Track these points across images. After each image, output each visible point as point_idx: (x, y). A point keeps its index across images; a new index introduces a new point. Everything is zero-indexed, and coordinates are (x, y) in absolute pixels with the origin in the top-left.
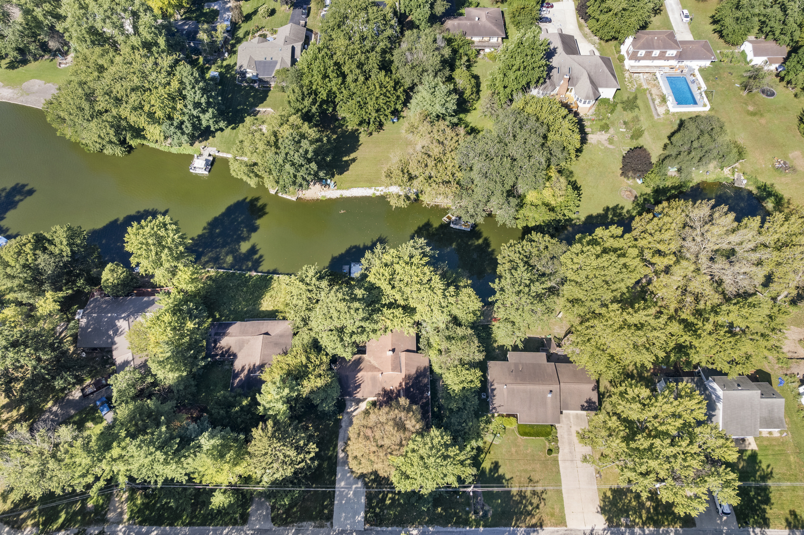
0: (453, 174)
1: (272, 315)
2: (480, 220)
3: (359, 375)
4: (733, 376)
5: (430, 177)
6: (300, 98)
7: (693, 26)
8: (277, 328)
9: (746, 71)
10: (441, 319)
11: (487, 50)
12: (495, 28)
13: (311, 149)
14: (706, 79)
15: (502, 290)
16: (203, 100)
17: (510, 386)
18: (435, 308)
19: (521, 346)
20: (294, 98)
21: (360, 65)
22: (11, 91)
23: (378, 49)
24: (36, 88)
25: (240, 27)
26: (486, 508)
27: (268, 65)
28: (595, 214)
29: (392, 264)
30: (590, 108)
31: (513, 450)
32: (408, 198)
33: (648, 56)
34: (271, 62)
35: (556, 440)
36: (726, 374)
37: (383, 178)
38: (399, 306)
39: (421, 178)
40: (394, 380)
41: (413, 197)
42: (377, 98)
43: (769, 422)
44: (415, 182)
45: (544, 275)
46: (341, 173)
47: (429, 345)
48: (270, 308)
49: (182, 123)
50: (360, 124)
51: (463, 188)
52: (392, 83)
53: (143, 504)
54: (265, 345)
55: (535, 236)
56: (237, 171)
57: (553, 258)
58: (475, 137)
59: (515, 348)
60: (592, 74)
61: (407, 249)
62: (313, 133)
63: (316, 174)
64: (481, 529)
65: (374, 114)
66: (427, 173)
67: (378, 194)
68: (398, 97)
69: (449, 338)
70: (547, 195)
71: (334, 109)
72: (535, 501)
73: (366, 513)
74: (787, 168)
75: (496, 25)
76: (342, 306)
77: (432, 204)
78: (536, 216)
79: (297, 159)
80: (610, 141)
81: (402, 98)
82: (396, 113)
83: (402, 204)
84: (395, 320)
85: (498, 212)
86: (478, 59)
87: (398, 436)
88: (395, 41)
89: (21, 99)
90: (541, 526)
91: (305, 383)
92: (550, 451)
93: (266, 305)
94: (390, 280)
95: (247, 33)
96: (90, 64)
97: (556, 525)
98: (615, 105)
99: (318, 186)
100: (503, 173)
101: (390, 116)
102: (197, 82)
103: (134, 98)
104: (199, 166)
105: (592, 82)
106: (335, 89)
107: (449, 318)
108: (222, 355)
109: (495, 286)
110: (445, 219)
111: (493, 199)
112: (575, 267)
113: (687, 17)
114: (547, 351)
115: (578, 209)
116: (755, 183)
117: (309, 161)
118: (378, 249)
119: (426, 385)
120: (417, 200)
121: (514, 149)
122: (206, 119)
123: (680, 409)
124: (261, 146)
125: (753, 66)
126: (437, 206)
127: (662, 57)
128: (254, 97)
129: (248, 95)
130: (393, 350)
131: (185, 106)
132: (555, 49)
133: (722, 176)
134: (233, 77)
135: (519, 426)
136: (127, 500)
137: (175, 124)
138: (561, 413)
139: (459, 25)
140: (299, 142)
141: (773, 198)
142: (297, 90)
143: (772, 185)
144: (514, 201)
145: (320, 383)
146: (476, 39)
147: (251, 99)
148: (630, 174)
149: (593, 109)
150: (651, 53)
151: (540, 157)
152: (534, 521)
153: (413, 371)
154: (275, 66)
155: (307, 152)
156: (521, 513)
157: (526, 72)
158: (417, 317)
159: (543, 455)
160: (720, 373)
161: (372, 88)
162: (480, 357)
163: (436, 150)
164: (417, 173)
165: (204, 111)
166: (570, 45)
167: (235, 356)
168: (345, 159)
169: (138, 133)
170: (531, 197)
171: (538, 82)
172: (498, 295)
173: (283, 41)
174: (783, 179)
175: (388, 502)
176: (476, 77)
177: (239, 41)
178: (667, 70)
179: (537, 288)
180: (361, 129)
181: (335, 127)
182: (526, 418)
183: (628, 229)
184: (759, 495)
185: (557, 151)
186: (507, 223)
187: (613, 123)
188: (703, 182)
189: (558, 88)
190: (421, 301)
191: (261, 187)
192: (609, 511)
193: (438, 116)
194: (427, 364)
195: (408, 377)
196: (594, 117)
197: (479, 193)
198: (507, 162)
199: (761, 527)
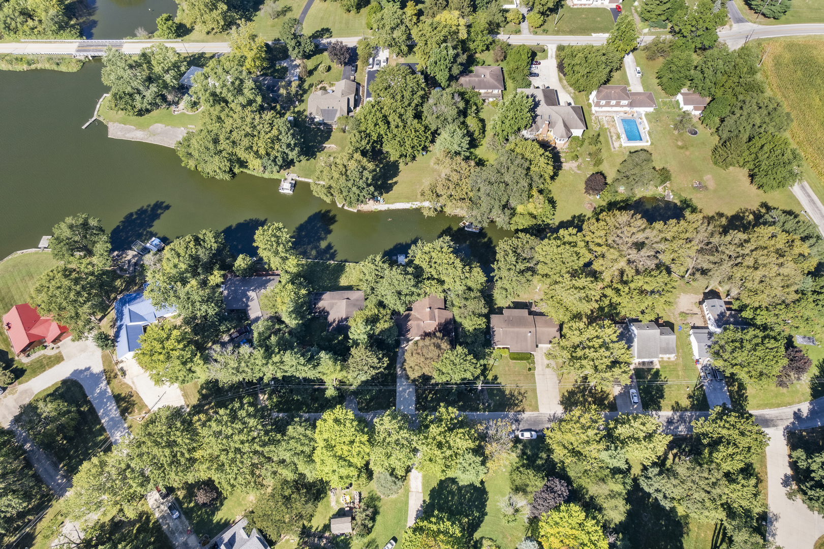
0: (467, 193)
1: (349, 288)
2: (485, 225)
3: (409, 323)
4: (645, 322)
5: (451, 196)
6: (359, 141)
7: (644, 81)
8: (354, 295)
9: (679, 116)
10: (460, 289)
11: (491, 100)
12: (496, 83)
13: (370, 177)
14: (649, 121)
15: (499, 268)
16: (292, 143)
17: (504, 329)
18: (457, 280)
19: (512, 305)
20: (355, 140)
21: (401, 116)
22: (142, 133)
23: (413, 105)
24: (159, 130)
25: (305, 81)
26: (490, 401)
27: (331, 112)
28: (565, 220)
29: (429, 252)
30: (565, 144)
31: (507, 369)
32: (436, 210)
33: (608, 105)
34: (333, 110)
35: (533, 363)
36: (641, 321)
37: (419, 196)
38: (434, 279)
39: (445, 197)
40: (431, 325)
41: (439, 209)
42: (412, 139)
43: (666, 351)
44: (440, 199)
45: (525, 259)
46: (387, 192)
47: (453, 305)
48: (346, 284)
49: (276, 157)
50: (401, 156)
51: (474, 203)
52: (423, 129)
53: (277, 401)
54: (348, 305)
55: (521, 235)
56: (318, 192)
57: (532, 248)
58: (481, 169)
59: (509, 307)
60: (565, 119)
61: (438, 243)
62: (371, 166)
63: (373, 194)
64: (487, 413)
65: (410, 150)
66: (449, 193)
67: (414, 207)
68: (427, 137)
69: (466, 299)
70: (531, 207)
71: (381, 146)
72: (520, 398)
73: (416, 405)
74: (702, 187)
75: (497, 80)
76: (401, 277)
77: (452, 214)
78: (523, 222)
79: (361, 183)
80: (579, 167)
81: (430, 138)
82: (425, 149)
83: (432, 214)
84: (432, 287)
85: (497, 219)
86: (484, 106)
87: (437, 352)
88: (425, 98)
89: (150, 138)
90: (523, 411)
91: (378, 325)
92: (530, 369)
93: (343, 282)
94: (429, 262)
95: (311, 86)
96: (212, 117)
97: (532, 411)
98: (583, 140)
99: (371, 202)
100: (500, 193)
101: (421, 151)
102: (289, 130)
103: (246, 142)
104: (286, 188)
105: (566, 126)
106: (382, 132)
107: (465, 288)
108: (320, 312)
109: (495, 266)
110: (461, 224)
111: (493, 210)
112: (544, 253)
113: (639, 73)
114: (529, 309)
115: (553, 217)
116: (679, 197)
117: (369, 185)
118: (420, 243)
119: (451, 329)
120: (441, 211)
121: (508, 178)
122: (292, 155)
123: (602, 334)
124: (336, 175)
125: (684, 112)
126: (456, 215)
127: (618, 105)
128: (321, 136)
129: (316, 135)
130: (430, 308)
131: (281, 146)
132: (539, 101)
133: (657, 192)
134: (304, 121)
135: (511, 354)
136: (267, 399)
137: (272, 158)
138: (537, 346)
139: (470, 82)
140: (362, 172)
141: (690, 209)
142: (357, 134)
143: (691, 199)
144: (507, 212)
145: (387, 326)
146: (482, 91)
147: (319, 138)
148: (591, 192)
149: (567, 144)
150: (610, 102)
151: (524, 183)
152: (519, 409)
153: (443, 321)
154: (336, 114)
155: (367, 179)
156: (512, 405)
157: (517, 121)
158: (446, 287)
159: (526, 371)
160: (637, 320)
161: (409, 132)
162: (485, 311)
163: (455, 177)
164: (442, 193)
165: (292, 150)
166: (551, 97)
167: (328, 313)
168: (389, 182)
169: (243, 164)
170: (520, 209)
171: (526, 127)
172: (496, 271)
173: (340, 94)
174: (698, 195)
175: (429, 399)
176: (482, 121)
177: (305, 91)
178: (622, 114)
179: (521, 266)
180: (401, 161)
181: (381, 159)
182: (515, 349)
183: (580, 229)
184: (658, 393)
185: (536, 178)
186: (504, 226)
187: (581, 154)
188: (644, 197)
189: (541, 130)
190: (448, 275)
191: (334, 203)
192: (566, 403)
193: (455, 152)
194: (452, 317)
195: (440, 324)
196: (567, 150)
197: (484, 207)
198: (502, 186)
199: (656, 410)
